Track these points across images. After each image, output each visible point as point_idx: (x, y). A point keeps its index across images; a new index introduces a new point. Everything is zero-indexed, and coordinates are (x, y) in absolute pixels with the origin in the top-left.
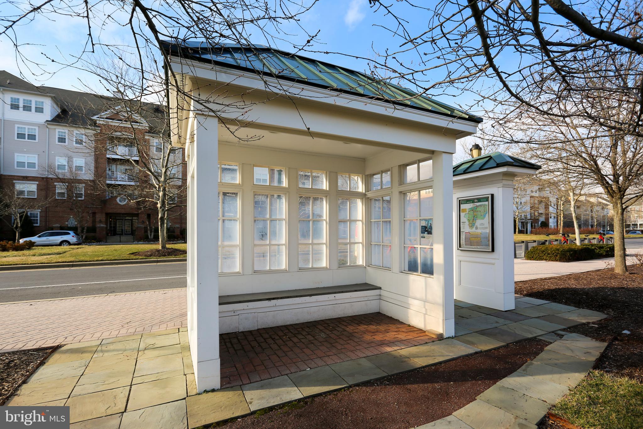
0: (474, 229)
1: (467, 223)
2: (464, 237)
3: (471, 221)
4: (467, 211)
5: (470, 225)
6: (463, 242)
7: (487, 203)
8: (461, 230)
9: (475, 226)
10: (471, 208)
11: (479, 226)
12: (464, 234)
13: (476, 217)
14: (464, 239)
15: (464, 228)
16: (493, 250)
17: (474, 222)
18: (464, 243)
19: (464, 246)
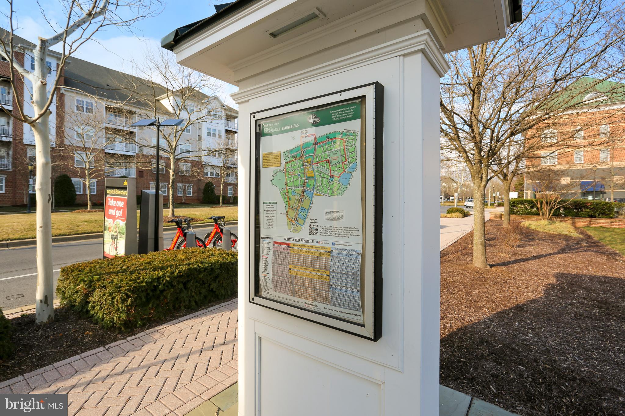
0: (304, 233)
1: (281, 207)
2: (270, 259)
3: (295, 199)
4: (283, 161)
5: (292, 214)
6: (266, 277)
7: (355, 125)
8: (263, 232)
9: (308, 220)
10: (297, 149)
11: (322, 222)
12: (271, 245)
13: (311, 182)
14: (270, 267)
15: (269, 225)
16: (378, 334)
17: (306, 203)
18: (270, 283)
19: (271, 291)
